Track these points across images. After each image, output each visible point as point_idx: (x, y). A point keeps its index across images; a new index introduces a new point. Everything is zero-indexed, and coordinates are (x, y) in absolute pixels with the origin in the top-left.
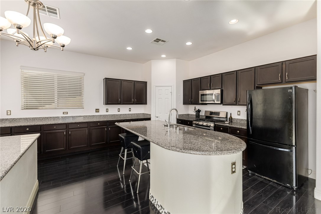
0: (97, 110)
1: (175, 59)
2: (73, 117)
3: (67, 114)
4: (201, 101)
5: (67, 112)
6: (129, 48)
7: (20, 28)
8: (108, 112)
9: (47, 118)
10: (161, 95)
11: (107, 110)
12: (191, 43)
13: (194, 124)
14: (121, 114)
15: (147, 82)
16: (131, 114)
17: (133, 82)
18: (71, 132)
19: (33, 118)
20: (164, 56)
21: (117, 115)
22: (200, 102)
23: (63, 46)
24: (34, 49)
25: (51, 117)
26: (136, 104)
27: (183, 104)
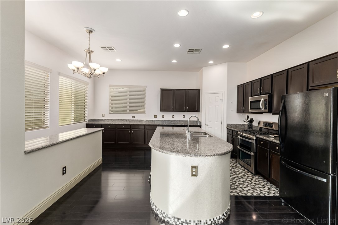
0: (155, 116)
1: (227, 63)
2: (138, 120)
3: (134, 118)
4: (251, 109)
5: (134, 117)
6: (174, 61)
7: (78, 69)
8: (164, 118)
9: (123, 120)
10: (211, 102)
11: (163, 116)
12: (229, 46)
13: (239, 135)
14: (176, 121)
15: (200, 90)
16: (184, 121)
17: (185, 90)
18: (130, 131)
19: (115, 120)
20: (211, 62)
21: (171, 121)
22: (250, 111)
23: (104, 73)
24: (89, 78)
25: (124, 120)
26: (188, 111)
27: (237, 113)
